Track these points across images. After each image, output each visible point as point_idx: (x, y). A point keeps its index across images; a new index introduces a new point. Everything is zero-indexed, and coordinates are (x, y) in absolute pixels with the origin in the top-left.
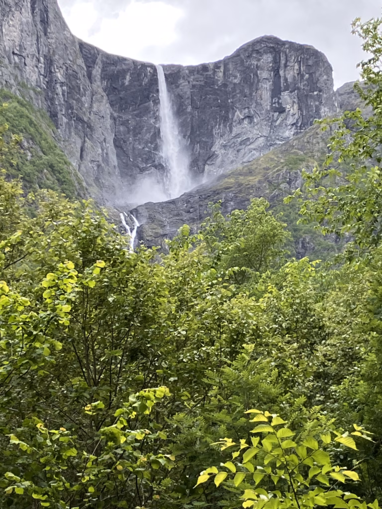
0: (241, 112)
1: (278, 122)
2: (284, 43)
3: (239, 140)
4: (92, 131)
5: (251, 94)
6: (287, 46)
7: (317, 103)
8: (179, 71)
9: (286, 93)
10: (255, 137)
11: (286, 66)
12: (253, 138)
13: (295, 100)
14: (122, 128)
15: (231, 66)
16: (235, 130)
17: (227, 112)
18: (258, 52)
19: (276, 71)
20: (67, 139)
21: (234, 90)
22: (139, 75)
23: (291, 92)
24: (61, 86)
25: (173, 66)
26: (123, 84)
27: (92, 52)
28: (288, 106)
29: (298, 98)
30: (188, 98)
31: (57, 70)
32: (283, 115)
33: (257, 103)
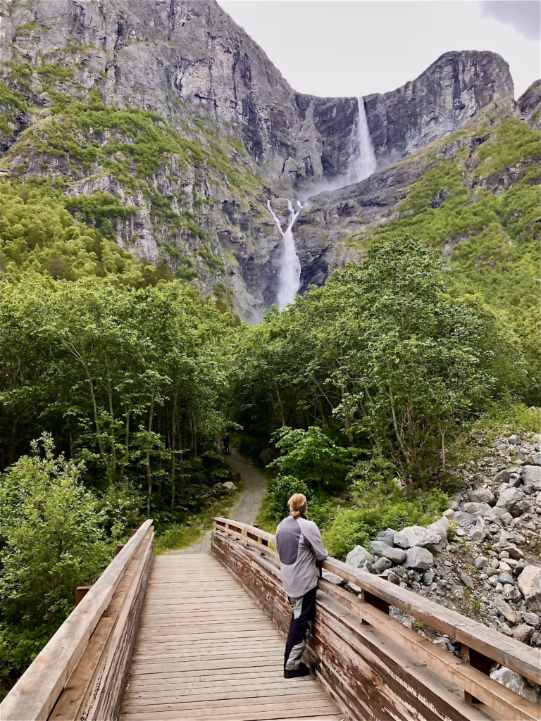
0: (427, 116)
1: (460, 117)
2: (460, 54)
3: (428, 138)
4: (295, 151)
5: (435, 101)
6: (463, 55)
7: (491, 92)
8: (377, 98)
9: (465, 92)
10: (442, 133)
11: (463, 71)
12: (440, 135)
13: (473, 96)
14: (329, 148)
15: (418, 84)
16: (424, 131)
17: (416, 119)
18: (440, 67)
19: (456, 77)
20: (271, 159)
21: (421, 101)
22: (344, 108)
23: (469, 90)
24: (266, 122)
25: (372, 95)
26: (331, 116)
27: (306, 99)
28: (467, 102)
29: (475, 93)
30: (384, 116)
31: (260, 111)
32: (463, 111)
33: (440, 106)
